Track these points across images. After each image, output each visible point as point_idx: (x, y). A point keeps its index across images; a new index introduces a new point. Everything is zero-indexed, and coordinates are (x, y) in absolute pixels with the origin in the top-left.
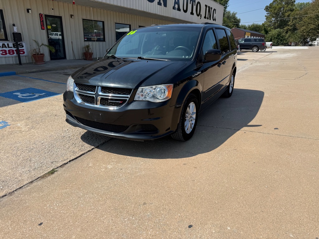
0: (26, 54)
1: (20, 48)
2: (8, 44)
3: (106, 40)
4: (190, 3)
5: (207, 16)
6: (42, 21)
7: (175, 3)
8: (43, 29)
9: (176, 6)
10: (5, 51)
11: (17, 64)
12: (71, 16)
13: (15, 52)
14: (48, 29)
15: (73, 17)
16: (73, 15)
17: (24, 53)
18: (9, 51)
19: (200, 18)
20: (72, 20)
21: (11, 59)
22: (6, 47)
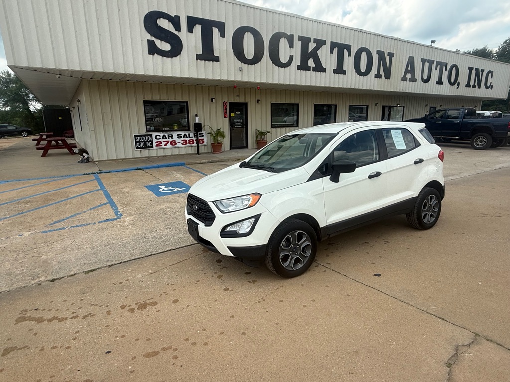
0: (205, 143)
1: (199, 138)
2: (189, 134)
3: (299, 126)
4: (436, 69)
5: (472, 83)
6: (225, 110)
7: (407, 71)
8: (226, 118)
9: (409, 76)
10: (186, 141)
11: (196, 154)
12: (258, 101)
13: (195, 142)
14: (230, 117)
15: (260, 102)
16: (260, 101)
17: (203, 142)
18: (189, 141)
19: (457, 88)
20: (259, 106)
21: (190, 149)
22: (187, 137)
